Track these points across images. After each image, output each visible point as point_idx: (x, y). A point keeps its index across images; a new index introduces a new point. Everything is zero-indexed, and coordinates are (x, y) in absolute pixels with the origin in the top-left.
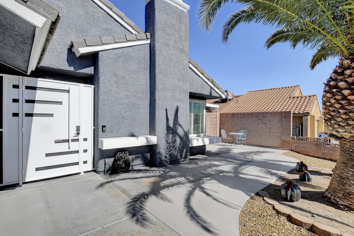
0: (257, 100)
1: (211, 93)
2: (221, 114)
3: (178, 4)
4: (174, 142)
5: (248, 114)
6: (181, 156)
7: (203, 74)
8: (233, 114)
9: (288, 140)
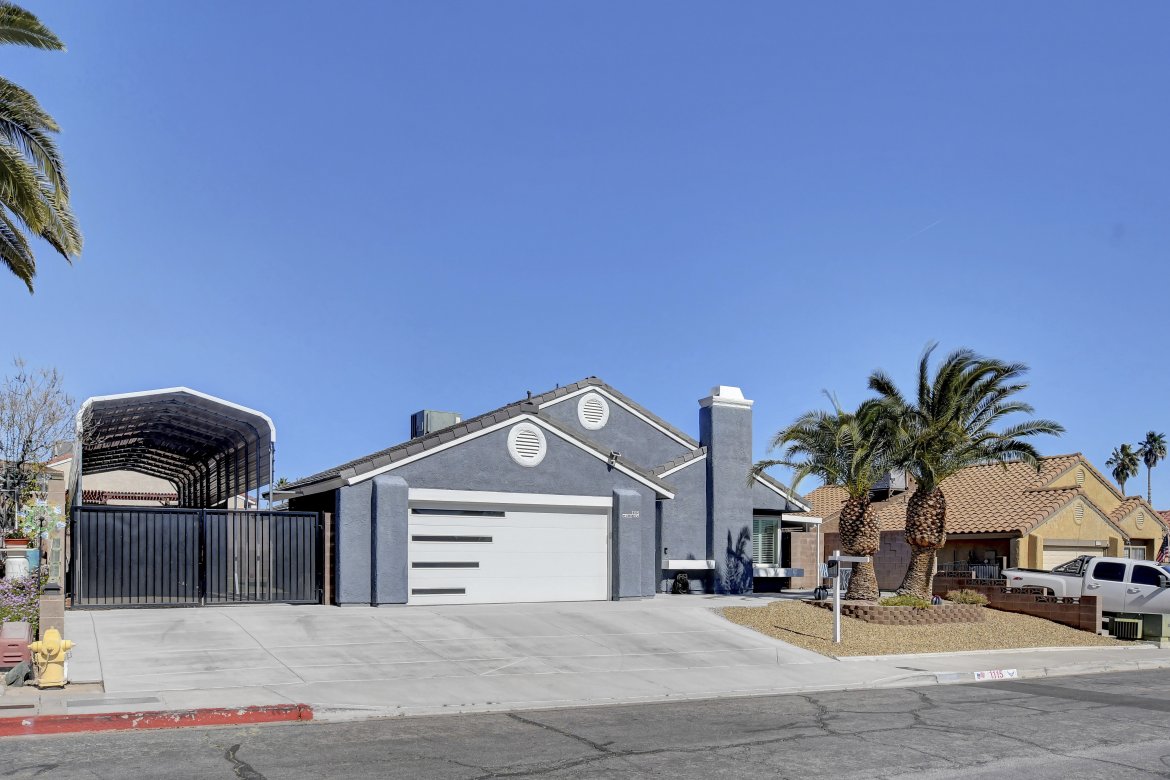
3: (739, 404)
4: (737, 567)
6: (744, 585)
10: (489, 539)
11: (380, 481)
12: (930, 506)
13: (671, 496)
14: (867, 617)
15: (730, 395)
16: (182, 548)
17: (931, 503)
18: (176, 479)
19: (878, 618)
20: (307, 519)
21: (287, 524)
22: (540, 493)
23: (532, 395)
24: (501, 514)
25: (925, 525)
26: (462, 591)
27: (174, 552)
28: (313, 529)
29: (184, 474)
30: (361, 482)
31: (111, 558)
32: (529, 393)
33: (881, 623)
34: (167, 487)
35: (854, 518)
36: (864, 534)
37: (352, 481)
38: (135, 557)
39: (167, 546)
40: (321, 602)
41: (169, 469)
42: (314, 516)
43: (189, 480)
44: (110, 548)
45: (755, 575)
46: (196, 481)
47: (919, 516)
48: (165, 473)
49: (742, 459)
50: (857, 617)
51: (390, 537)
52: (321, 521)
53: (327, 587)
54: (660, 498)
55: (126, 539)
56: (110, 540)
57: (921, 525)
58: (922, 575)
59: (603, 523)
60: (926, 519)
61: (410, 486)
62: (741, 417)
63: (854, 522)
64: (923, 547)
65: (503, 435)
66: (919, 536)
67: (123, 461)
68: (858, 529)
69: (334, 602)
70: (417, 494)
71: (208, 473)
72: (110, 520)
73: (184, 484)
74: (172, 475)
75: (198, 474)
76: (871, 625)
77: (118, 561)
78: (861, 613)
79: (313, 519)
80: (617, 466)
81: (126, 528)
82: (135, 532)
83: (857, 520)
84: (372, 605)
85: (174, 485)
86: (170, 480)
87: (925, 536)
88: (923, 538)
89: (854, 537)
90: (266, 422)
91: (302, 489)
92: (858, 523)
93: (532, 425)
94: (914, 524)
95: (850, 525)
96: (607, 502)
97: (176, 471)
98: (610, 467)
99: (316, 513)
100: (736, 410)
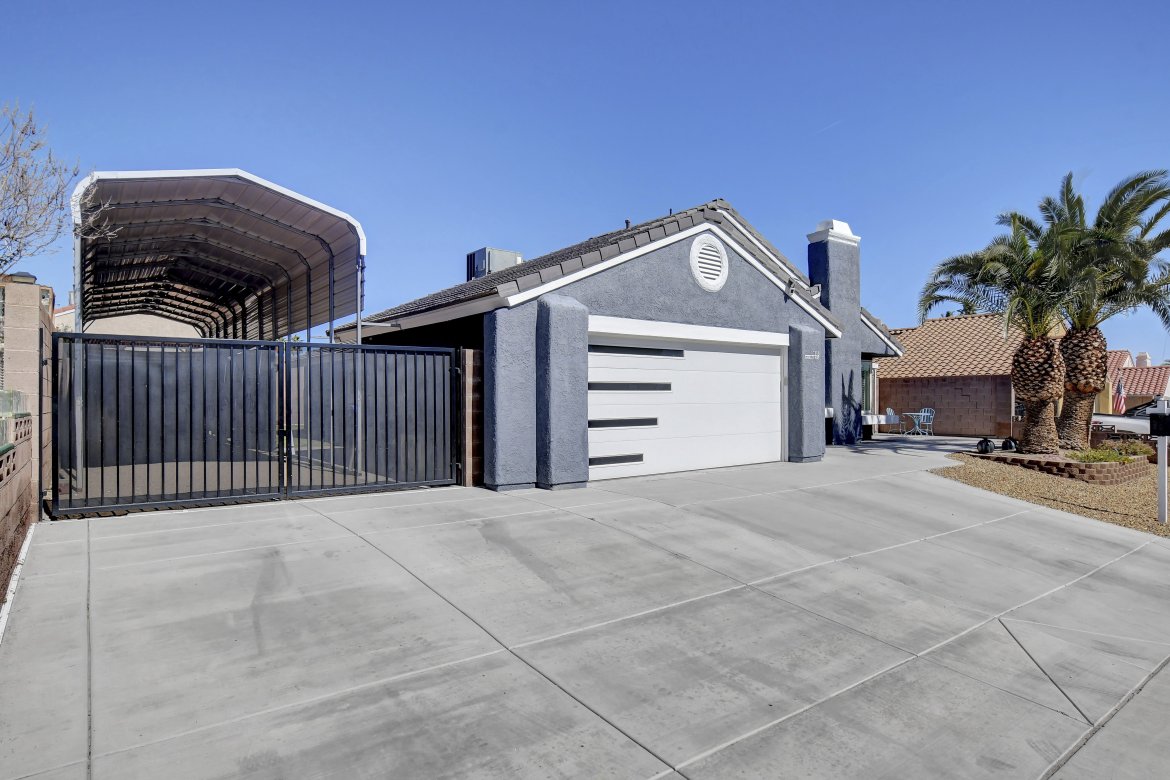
0: (950, 344)
1: (886, 351)
2: (880, 380)
3: (849, 240)
4: (850, 415)
5: (936, 379)
6: (855, 434)
7: (875, 326)
8: (906, 380)
9: (1007, 422)
10: (667, 387)
11: (553, 302)
12: (1094, 348)
13: (838, 333)
14: (1086, 476)
15: (841, 231)
16: (250, 405)
17: (1096, 344)
18: (202, 324)
19: (1099, 478)
20: (439, 358)
21: (411, 366)
22: (723, 326)
23: (631, 225)
24: (679, 353)
25: (1090, 369)
26: (638, 458)
27: (238, 413)
28: (447, 374)
29: (212, 318)
30: (523, 303)
31: (128, 424)
32: (627, 222)
33: (1102, 483)
34: (190, 333)
35: (1041, 360)
36: (1053, 379)
37: (513, 300)
38: (170, 422)
39: (225, 402)
40: (460, 482)
41: (196, 312)
42: (448, 354)
43: (217, 323)
44: (125, 406)
45: (864, 423)
46: (226, 325)
47: (1082, 359)
48: (190, 317)
49: (852, 299)
50: (1072, 476)
51: (567, 384)
52: (458, 361)
53: (469, 460)
54: (829, 335)
55: (155, 391)
56: (125, 392)
57: (1084, 369)
58: (1082, 423)
59: (776, 366)
60: (1091, 363)
61: (590, 313)
62: (852, 254)
63: (1041, 365)
64: (1085, 393)
65: (686, 248)
66: (1083, 382)
67: (141, 301)
68: (1047, 373)
69: (478, 482)
70: (601, 325)
71: (244, 314)
72: (125, 360)
73: (210, 329)
74: (197, 319)
75: (229, 315)
76: (1090, 486)
77: (141, 429)
78: (1076, 471)
79: (447, 358)
80: (794, 296)
81: (155, 374)
82: (170, 380)
83: (1045, 362)
84: (538, 485)
85: (199, 330)
86: (195, 325)
87: (1091, 381)
88: (1088, 383)
89: (1041, 382)
90: (352, 229)
91: (401, 321)
92: (1046, 366)
93: (714, 237)
94: (1076, 368)
95: (1036, 368)
96: (783, 340)
97: (203, 314)
98: (787, 297)
99: (452, 350)
100: (848, 246)
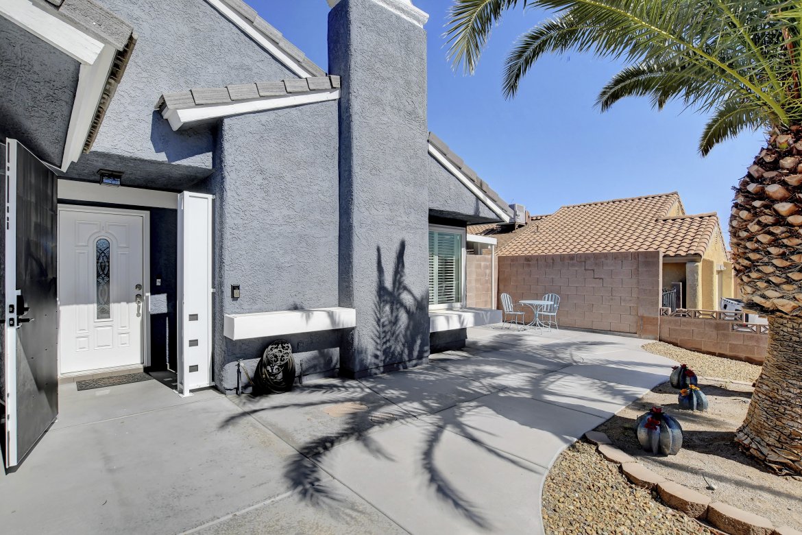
0: (582, 226)
1: (477, 210)
2: (500, 258)
3: (403, 11)
4: (395, 321)
5: (562, 257)
6: (411, 354)
9: (652, 315)
49: (410, 114)
